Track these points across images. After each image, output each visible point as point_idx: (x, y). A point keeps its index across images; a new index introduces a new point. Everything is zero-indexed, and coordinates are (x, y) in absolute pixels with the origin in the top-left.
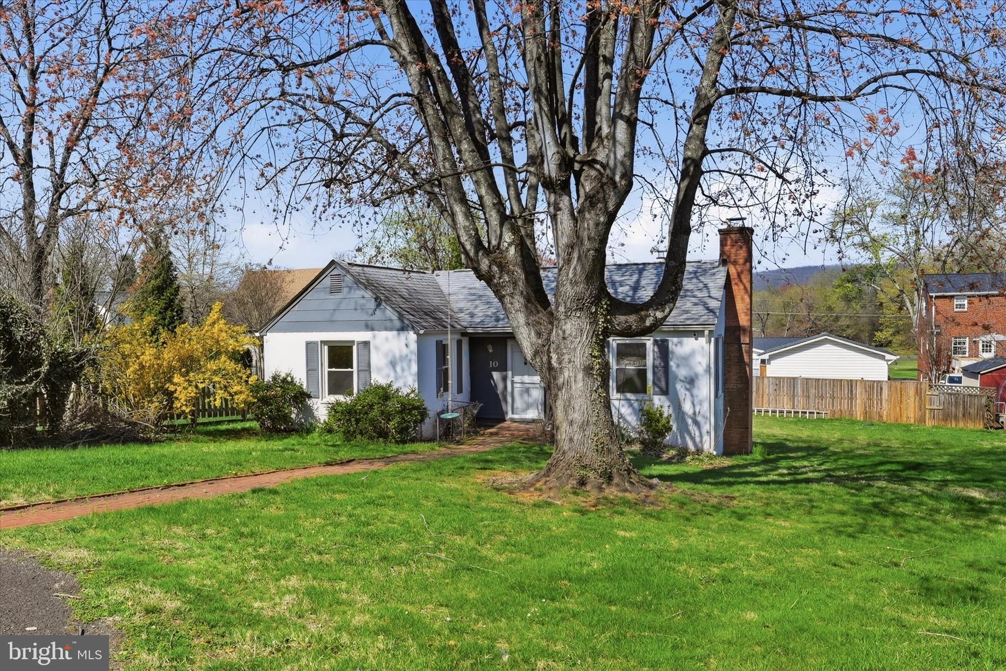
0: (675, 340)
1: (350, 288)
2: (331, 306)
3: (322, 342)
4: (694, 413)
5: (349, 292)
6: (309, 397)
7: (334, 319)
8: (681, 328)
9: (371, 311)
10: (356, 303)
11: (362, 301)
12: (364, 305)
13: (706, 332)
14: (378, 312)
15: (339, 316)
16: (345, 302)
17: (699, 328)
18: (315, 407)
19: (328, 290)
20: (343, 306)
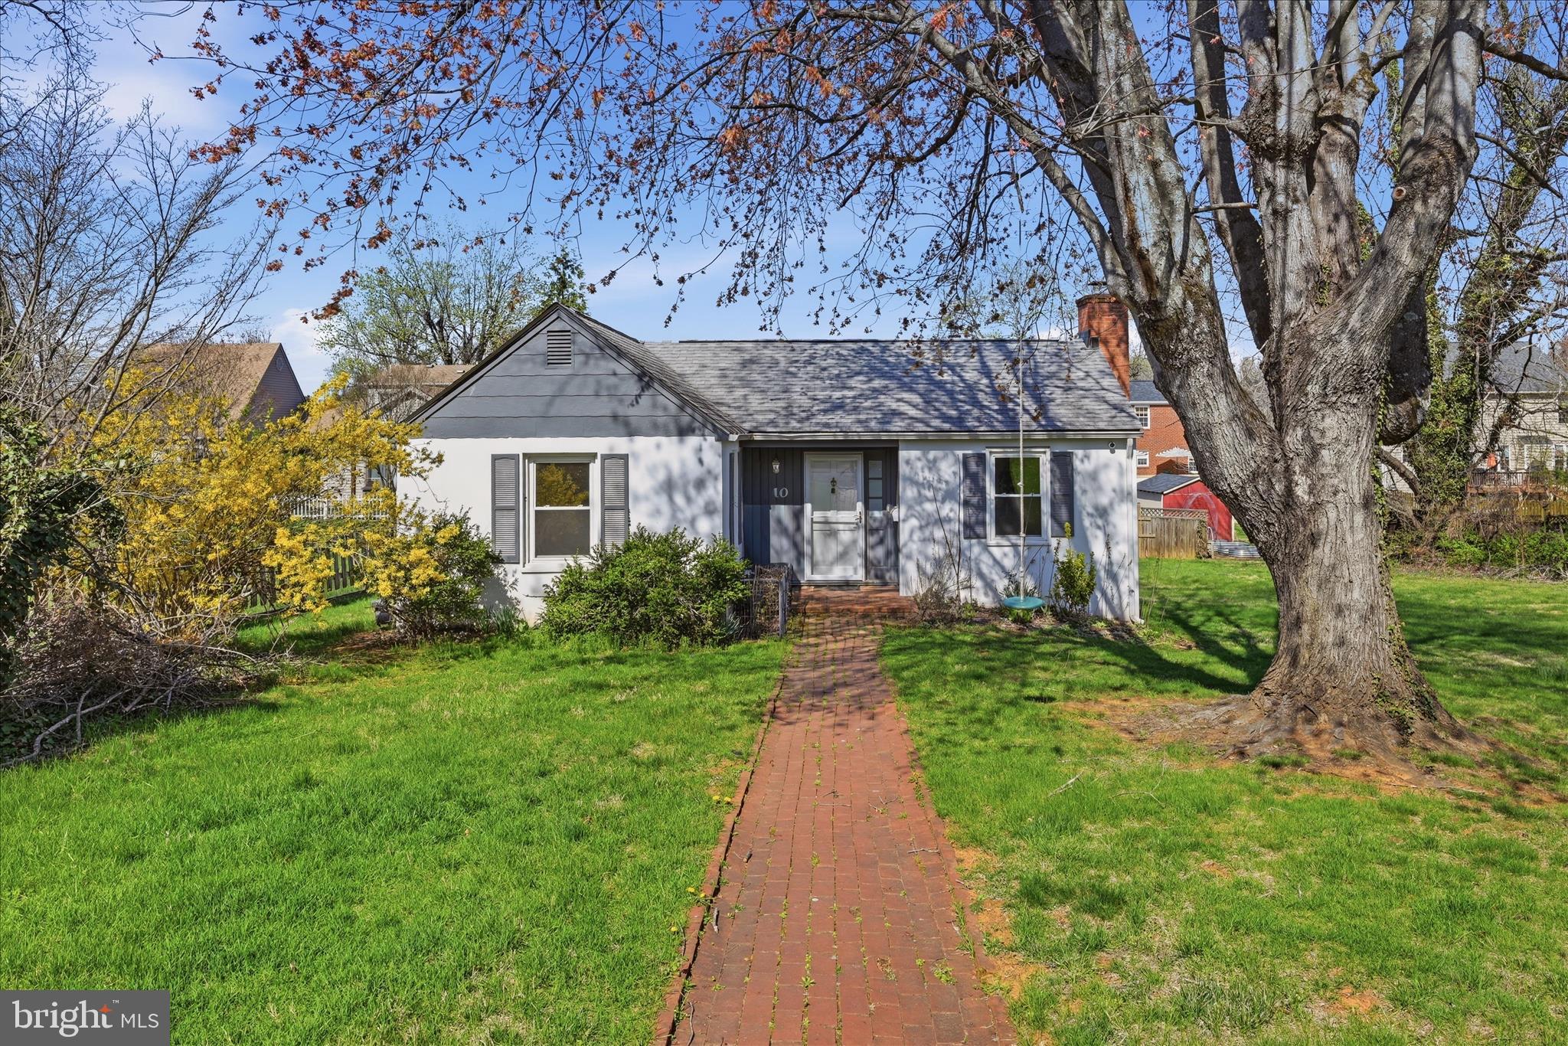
0: (1080, 453)
1: (587, 355)
2: (548, 390)
3: (525, 455)
4: (1110, 563)
5: (586, 363)
6: (498, 560)
7: (553, 412)
8: (1093, 435)
9: (629, 400)
10: (598, 383)
11: (613, 380)
12: (616, 387)
13: (1130, 442)
14: (645, 400)
15: (561, 408)
16: (577, 380)
17: (1120, 435)
18: (510, 579)
19: (540, 359)
20: (571, 390)
